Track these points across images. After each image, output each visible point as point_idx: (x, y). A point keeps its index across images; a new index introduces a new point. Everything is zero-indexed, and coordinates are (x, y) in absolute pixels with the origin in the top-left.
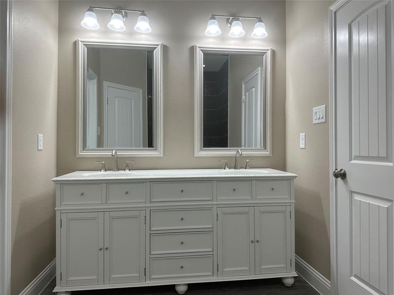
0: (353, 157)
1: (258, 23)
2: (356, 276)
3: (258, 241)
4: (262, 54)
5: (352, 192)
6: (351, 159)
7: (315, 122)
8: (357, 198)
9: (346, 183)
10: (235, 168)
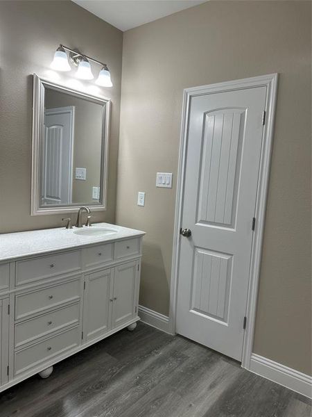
0: (198, 220)
1: (103, 71)
2: (195, 309)
3: (115, 299)
4: (103, 104)
5: (195, 247)
6: (196, 222)
7: (157, 185)
8: (200, 251)
9: (190, 240)
10: (78, 226)
